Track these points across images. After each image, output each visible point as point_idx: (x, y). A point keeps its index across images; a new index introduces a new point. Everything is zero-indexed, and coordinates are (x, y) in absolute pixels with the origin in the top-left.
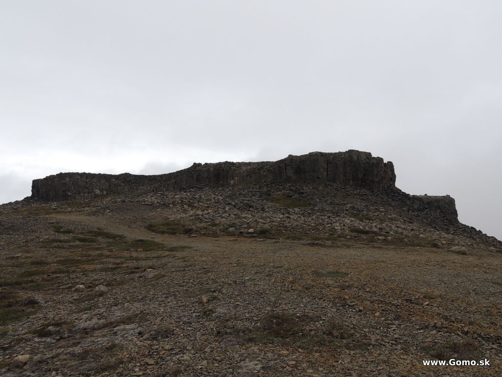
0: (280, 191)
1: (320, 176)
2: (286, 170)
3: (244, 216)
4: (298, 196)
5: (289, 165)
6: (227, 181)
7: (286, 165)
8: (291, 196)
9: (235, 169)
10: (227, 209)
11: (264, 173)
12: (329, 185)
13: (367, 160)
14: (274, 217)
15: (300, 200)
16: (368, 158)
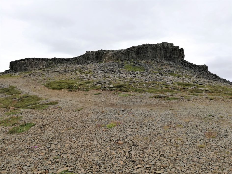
0: (129, 63)
1: (149, 55)
2: (131, 53)
3: (108, 76)
4: (138, 66)
5: (133, 50)
6: (102, 59)
7: (131, 50)
8: (134, 66)
9: (106, 53)
10: (99, 73)
11: (121, 55)
12: (153, 60)
13: (171, 47)
14: (126, 77)
15: (139, 67)
16: (172, 46)
